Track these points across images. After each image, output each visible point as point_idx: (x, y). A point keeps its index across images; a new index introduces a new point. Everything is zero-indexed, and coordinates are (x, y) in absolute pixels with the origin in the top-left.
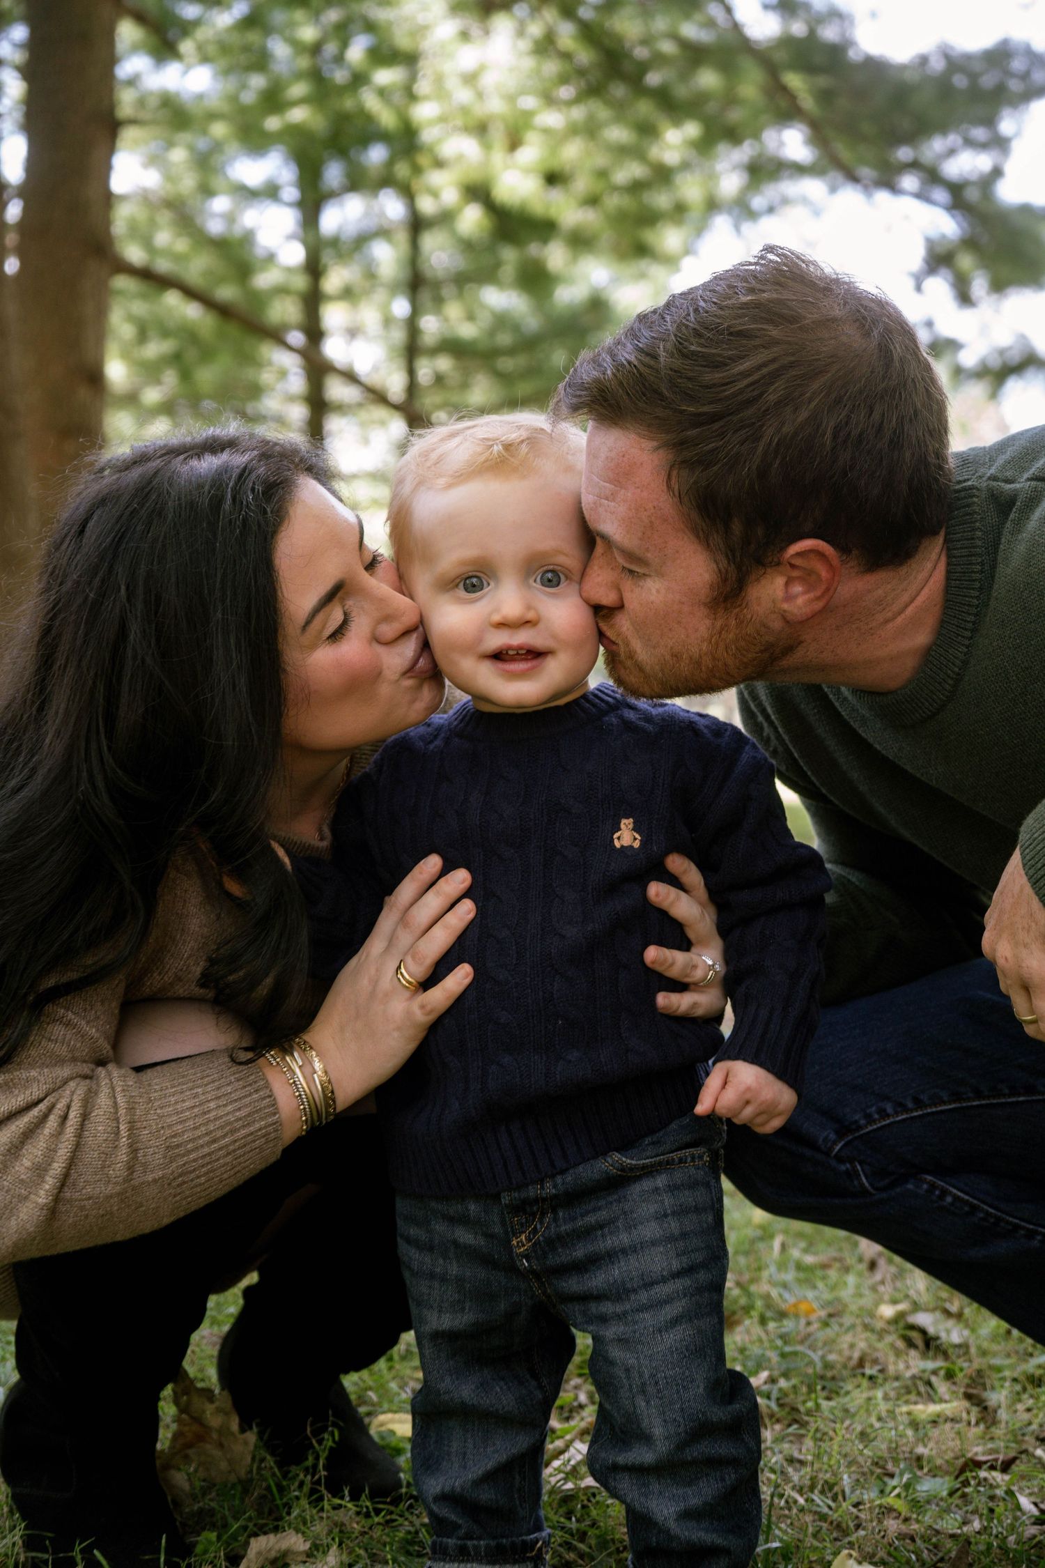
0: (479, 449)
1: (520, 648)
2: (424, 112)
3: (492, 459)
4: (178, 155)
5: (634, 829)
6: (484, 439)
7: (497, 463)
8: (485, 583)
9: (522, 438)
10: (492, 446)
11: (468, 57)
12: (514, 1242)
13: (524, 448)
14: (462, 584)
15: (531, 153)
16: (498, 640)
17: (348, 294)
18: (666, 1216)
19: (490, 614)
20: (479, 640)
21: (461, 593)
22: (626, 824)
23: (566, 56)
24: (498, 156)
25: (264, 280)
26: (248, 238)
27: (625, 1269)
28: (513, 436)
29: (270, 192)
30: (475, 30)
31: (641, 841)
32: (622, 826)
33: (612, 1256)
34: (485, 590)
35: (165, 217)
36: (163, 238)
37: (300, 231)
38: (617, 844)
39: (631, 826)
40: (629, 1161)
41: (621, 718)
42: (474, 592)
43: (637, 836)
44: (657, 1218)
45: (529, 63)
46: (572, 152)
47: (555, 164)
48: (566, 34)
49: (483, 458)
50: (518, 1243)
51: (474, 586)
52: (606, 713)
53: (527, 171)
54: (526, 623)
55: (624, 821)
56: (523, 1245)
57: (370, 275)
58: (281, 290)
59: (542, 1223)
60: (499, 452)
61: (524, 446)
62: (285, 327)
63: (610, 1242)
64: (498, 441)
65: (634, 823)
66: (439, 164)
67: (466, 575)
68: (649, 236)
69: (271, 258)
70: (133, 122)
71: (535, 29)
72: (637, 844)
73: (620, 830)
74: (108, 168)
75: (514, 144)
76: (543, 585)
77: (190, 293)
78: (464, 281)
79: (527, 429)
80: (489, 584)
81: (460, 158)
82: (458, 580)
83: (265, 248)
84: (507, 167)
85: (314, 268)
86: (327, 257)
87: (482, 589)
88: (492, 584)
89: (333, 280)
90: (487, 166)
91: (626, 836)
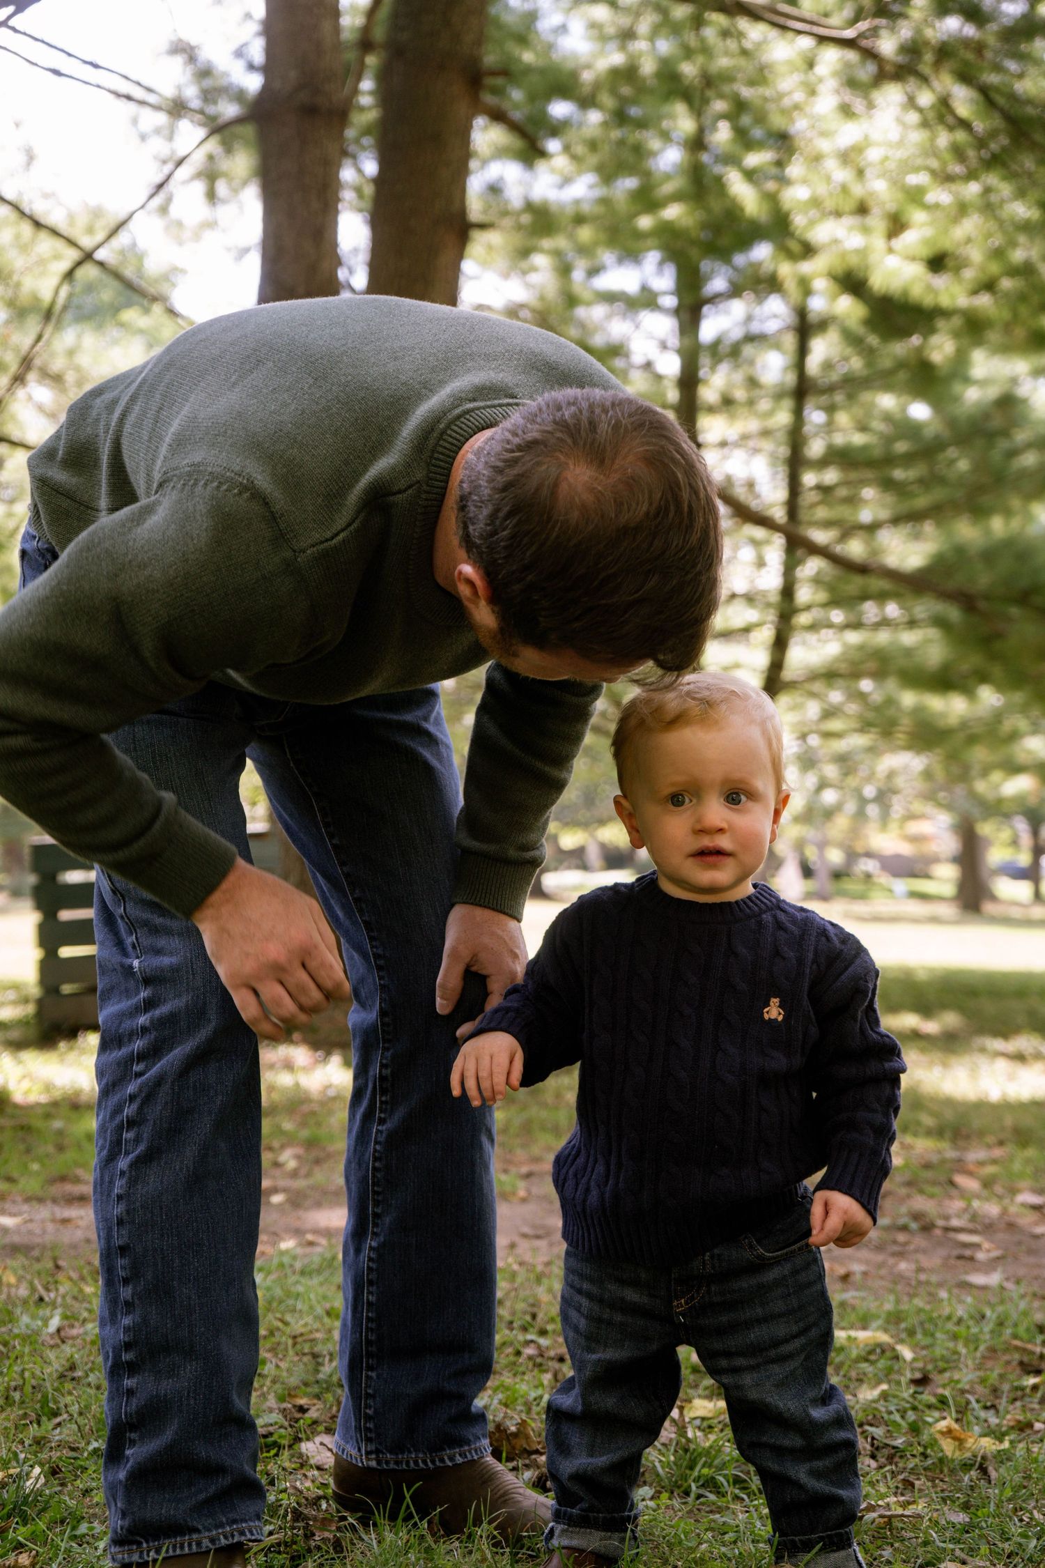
1: (714, 848)
2: (796, 195)
4: (543, 263)
5: (780, 1007)
8: (688, 800)
11: (849, 133)
12: (675, 1304)
13: (724, 708)
14: (670, 799)
15: (911, 239)
17: (726, 406)
18: (789, 1295)
19: (693, 824)
22: (775, 1001)
23: (965, 124)
24: (878, 243)
26: (621, 348)
29: (646, 300)
30: (858, 105)
31: (784, 1016)
32: (771, 1004)
33: (749, 1324)
34: (689, 805)
37: (678, 341)
38: (766, 1017)
39: (777, 1004)
41: (775, 917)
42: (680, 805)
43: (782, 1011)
44: (783, 1297)
45: (917, 137)
47: (946, 244)
48: (963, 100)
50: (678, 1304)
52: (765, 912)
53: (910, 257)
54: (720, 831)
55: (773, 1000)
56: (682, 1307)
59: (698, 1293)
61: (723, 705)
63: (749, 1314)
65: (780, 1002)
66: (810, 251)
70: (482, 226)
71: (926, 98)
72: (780, 1018)
73: (770, 1006)
75: (897, 227)
78: (852, 386)
80: (691, 801)
81: (833, 244)
82: (668, 796)
84: (886, 254)
85: (689, 381)
86: (704, 366)
89: (710, 390)
90: (863, 252)
91: (774, 1011)
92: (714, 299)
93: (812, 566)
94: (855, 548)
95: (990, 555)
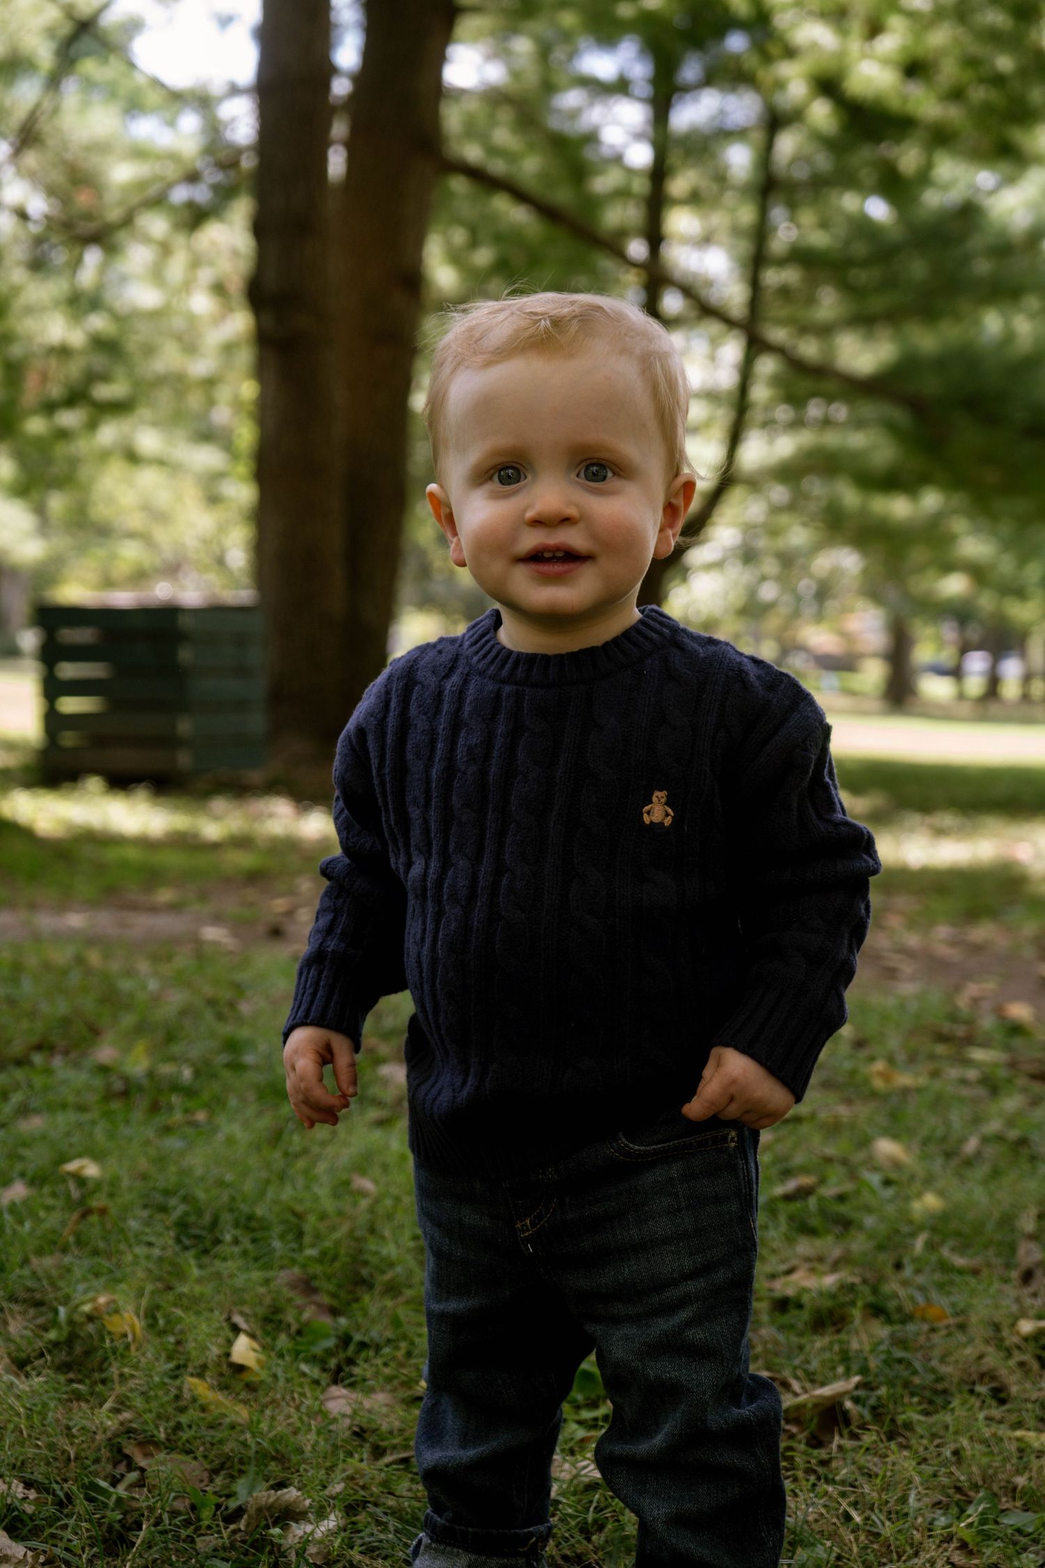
0: (523, 323)
1: (557, 548)
3: (537, 335)
4: (523, 46)
5: (666, 804)
6: (531, 313)
7: (542, 340)
8: (522, 476)
9: (574, 314)
10: (540, 320)
12: (519, 1225)
13: (574, 326)
14: (497, 475)
15: (891, 42)
16: (530, 540)
17: (695, 199)
18: (679, 1210)
19: (525, 510)
20: (513, 538)
21: (495, 485)
22: (659, 796)
24: (855, 45)
25: (603, 183)
26: (592, 138)
27: (635, 1267)
28: (566, 310)
29: (621, 87)
31: (673, 817)
32: (654, 799)
34: (522, 483)
35: (506, 115)
36: (503, 136)
37: (650, 130)
38: (646, 819)
39: (663, 800)
40: (636, 1147)
41: (665, 659)
42: (509, 484)
43: (670, 811)
44: (669, 1213)
46: (940, 38)
47: (918, 52)
49: (527, 333)
50: (522, 1226)
51: (509, 477)
52: (650, 655)
53: (885, 62)
54: (566, 521)
55: (657, 793)
56: (528, 1230)
57: (721, 178)
58: (622, 194)
59: (547, 1208)
60: (546, 327)
61: (575, 322)
62: (622, 234)
63: (620, 1237)
64: (546, 316)
65: (668, 797)
66: (790, 53)
67: (502, 466)
68: (1018, 136)
69: (618, 159)
70: (474, 9)
72: (668, 821)
73: (652, 803)
74: (440, 59)
75: (874, 29)
76: (587, 479)
77: (520, 195)
78: (819, 185)
79: (582, 306)
80: (526, 477)
81: (815, 46)
82: (492, 471)
83: (612, 147)
84: (864, 56)
85: (659, 173)
86: (674, 158)
87: (518, 481)
88: (529, 477)
89: (679, 185)
90: (841, 55)
91: (658, 811)
92: (686, 89)
93: (767, 366)
94: (809, 349)
95: (941, 363)
